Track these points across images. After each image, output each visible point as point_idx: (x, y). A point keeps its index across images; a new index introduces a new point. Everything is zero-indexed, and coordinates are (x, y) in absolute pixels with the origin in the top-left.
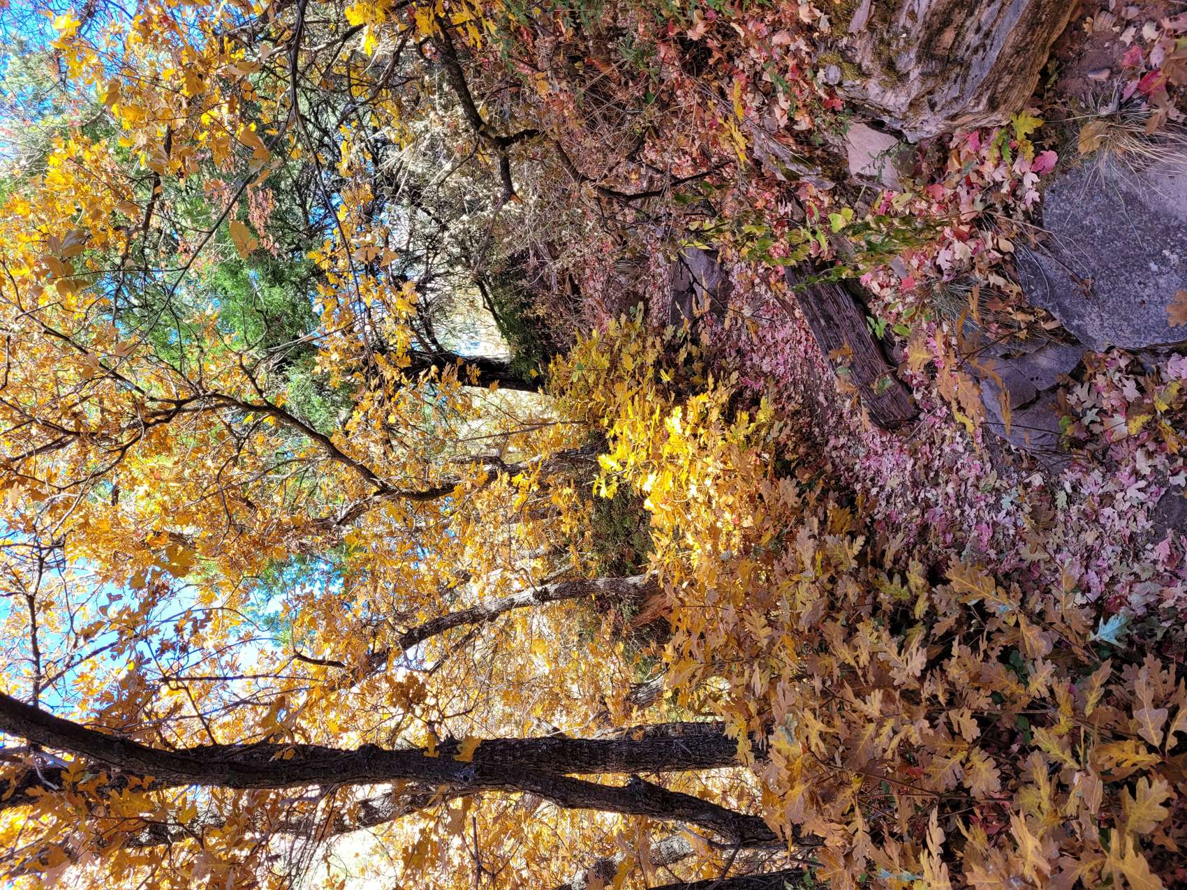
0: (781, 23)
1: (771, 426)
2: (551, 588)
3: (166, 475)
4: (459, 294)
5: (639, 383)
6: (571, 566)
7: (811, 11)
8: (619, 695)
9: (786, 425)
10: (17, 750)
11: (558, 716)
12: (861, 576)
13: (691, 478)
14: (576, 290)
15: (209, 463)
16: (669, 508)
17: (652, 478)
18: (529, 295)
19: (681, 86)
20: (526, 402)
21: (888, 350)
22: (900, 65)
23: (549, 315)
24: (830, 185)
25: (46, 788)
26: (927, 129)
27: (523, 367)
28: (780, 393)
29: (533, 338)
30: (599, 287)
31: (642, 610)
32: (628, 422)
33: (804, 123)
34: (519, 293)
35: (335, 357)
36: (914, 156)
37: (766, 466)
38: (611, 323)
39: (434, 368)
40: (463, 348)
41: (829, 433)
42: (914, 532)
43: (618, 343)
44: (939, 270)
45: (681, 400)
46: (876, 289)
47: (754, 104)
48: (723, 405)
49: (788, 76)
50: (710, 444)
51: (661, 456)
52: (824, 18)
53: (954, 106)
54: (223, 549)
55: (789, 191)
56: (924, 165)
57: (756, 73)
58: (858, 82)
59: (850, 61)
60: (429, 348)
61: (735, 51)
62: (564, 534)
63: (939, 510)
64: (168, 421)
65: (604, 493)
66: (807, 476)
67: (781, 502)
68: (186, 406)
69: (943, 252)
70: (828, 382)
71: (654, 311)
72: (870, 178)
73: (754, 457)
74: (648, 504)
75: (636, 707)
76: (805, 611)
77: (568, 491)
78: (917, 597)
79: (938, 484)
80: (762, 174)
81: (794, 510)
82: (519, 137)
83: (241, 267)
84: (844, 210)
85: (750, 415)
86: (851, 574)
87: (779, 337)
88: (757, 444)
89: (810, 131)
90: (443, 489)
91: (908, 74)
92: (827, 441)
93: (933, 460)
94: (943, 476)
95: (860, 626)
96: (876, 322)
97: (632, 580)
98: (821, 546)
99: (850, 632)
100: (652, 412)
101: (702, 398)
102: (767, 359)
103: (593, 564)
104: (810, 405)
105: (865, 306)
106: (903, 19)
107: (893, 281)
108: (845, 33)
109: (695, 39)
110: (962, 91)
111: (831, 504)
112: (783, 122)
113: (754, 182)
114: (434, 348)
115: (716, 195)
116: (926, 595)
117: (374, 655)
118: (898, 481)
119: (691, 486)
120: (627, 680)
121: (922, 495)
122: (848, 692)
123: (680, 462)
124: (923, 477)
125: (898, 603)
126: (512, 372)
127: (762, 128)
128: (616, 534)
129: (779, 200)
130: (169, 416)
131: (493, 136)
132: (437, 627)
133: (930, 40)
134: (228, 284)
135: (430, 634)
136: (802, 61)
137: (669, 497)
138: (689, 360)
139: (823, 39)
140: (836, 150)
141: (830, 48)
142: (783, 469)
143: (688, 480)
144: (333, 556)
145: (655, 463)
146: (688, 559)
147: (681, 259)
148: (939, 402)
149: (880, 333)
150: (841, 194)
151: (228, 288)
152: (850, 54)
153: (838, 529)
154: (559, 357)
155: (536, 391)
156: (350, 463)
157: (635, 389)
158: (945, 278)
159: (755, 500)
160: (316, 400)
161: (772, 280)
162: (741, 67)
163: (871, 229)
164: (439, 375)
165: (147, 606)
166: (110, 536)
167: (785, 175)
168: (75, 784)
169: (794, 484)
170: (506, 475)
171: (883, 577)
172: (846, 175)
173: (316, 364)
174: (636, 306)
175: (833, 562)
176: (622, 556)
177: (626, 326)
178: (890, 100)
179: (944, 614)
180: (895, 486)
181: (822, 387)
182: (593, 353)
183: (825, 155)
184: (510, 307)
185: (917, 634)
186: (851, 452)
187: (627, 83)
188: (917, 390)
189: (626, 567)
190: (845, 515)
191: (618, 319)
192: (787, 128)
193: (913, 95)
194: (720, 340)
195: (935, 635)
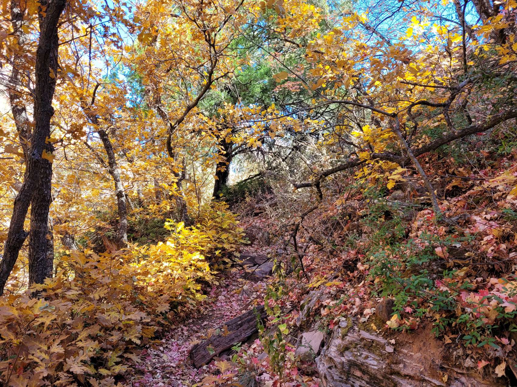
0: (364, 302)
1: (194, 300)
2: (123, 199)
3: (183, 37)
4: (256, 165)
5: (215, 241)
6: (133, 208)
7: (368, 314)
8: (69, 229)
9: (194, 307)
11: (61, 200)
12: (121, 343)
13: (172, 263)
14: (256, 214)
15: (187, 55)
16: (158, 253)
17: (173, 245)
18: (255, 195)
19: (339, 260)
20: (209, 192)
21: (226, 352)
22: (347, 353)
23: (246, 203)
24: (298, 324)
26: (321, 366)
27: (224, 191)
28: (209, 304)
29: (236, 196)
30: (257, 224)
31: (110, 241)
32: (198, 236)
33: (324, 312)
34: (256, 190)
35: (231, 112)
36: (310, 361)
37: (176, 298)
38: (242, 229)
39: (225, 152)
40: (233, 166)
41: (189, 327)
42: (141, 368)
43: (233, 232)
44: (261, 374)
45: (207, 259)
46: (253, 346)
47: (331, 291)
48: (204, 278)
49: (343, 305)
50: (187, 272)
51: (182, 250)
52: (366, 320)
53: (330, 377)
54: (149, 58)
55: (296, 306)
56: (306, 366)
57: (344, 291)
58: (340, 335)
59: (348, 331)
60: (233, 151)
61: (353, 283)
62: (148, 206)
63: (151, 379)
64: (206, 40)
65: (167, 224)
66: (170, 317)
67: (158, 305)
68: (212, 48)
69: (269, 376)
70: (212, 326)
71: (246, 248)
72: (301, 342)
73: (180, 292)
74: (160, 243)
75: (62, 236)
76: (105, 316)
77: (168, 208)
78: (109, 370)
79: (163, 378)
80: (303, 295)
81: (154, 311)
82: (320, 191)
83: (269, 77)
84: (287, 330)
85: (199, 290)
86: (122, 338)
87: (234, 303)
88: (186, 293)
89: (320, 315)
90: (172, 153)
91: (343, 356)
92: (185, 326)
93: (175, 376)
94: (166, 381)
95: (97, 342)
96: (239, 346)
97: (125, 236)
98: (137, 323)
99: (93, 338)
100: (202, 246)
101: (208, 269)
102: (224, 298)
103: (133, 219)
104: (203, 318)
105: (246, 342)
106: (365, 353)
107: (256, 354)
108: (360, 329)
109: (358, 266)
110: (336, 380)
111: (156, 328)
112: (324, 303)
113: (300, 291)
114: (234, 153)
115: (295, 275)
116: (110, 374)
117: (96, 118)
118: (166, 359)
119: (168, 263)
120: (76, 233)
121: (158, 371)
122: (64, 337)
123: (179, 258)
124: (167, 371)
125: (107, 360)
126: (222, 186)
127: (322, 294)
128: (147, 229)
129: (292, 302)
130: (208, 41)
131: (320, 181)
132: (108, 147)
133: (357, 365)
134: (262, 71)
135: (105, 144)
136: (349, 311)
137: (163, 253)
138: (225, 263)
139: (358, 319)
140: (312, 326)
141: (354, 323)
142: (174, 305)
144: (143, 104)
145: (179, 247)
146: (133, 262)
147: (269, 259)
148: (202, 377)
149: (234, 349)
150: (294, 329)
151: (260, 71)
152: (351, 331)
153: (145, 331)
154: (228, 206)
155: (214, 196)
156: (185, 114)
157: (213, 239)
158: (257, 377)
159: (160, 292)
160: (213, 102)
161: (258, 300)
162: (347, 285)
163: (279, 342)
164: (222, 155)
165: (126, 23)
166: (157, 12)
167: (302, 304)
169: (167, 311)
170: (177, 181)
171: (120, 353)
172: (302, 331)
173: (228, 103)
174: (249, 240)
175: (129, 329)
176: (137, 232)
177: (240, 236)
178: (333, 349)
179: (100, 383)
180: (163, 358)
181: (210, 323)
182: (229, 221)
183: (311, 322)
184: (250, 186)
185: (91, 370)
186: (180, 337)
187: (340, 237)
188: (207, 367)
189: (131, 234)
190: (151, 334)
191: (243, 232)
192: (322, 305)
193: (335, 359)
194: (233, 277)
195: (90, 379)
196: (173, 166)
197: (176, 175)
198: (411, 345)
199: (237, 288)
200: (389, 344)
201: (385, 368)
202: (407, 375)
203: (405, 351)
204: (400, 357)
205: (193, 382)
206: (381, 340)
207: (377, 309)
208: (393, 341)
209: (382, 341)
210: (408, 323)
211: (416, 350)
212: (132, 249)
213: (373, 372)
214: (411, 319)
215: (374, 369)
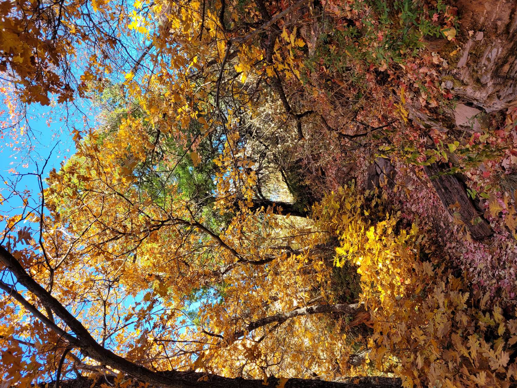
0: (423, 63)
1: (418, 237)
2: (314, 307)
3: (156, 251)
4: (272, 175)
5: (353, 215)
6: (321, 296)
7: (438, 59)
8: (344, 360)
9: (425, 236)
10: (97, 367)
11: (314, 366)
12: (469, 312)
13: (379, 260)
14: (323, 173)
15: (172, 246)
16: (369, 273)
17: (361, 259)
18: (303, 176)
19: (376, 90)
20: (300, 222)
21: (476, 203)
22: (483, 81)
23: (311, 184)
24: (446, 130)
25: (108, 385)
26: (496, 106)
27: (299, 206)
28: (421, 222)
29: (304, 194)
30: (334, 172)
31: (354, 319)
32: (349, 233)
33: (434, 104)
34: (299, 175)
35: (222, 202)
36: (489, 118)
37: (416, 255)
38: (340, 189)
39: (263, 207)
40: (274, 198)
41: (447, 241)
42: (494, 291)
43: (343, 197)
44: (503, 168)
45: (374, 224)
46: (469, 175)
47: (409, 97)
48: (394, 226)
49: (426, 85)
50: (388, 244)
51: (365, 249)
52: (445, 62)
53: (510, 97)
54: (177, 283)
55: (425, 132)
56: (494, 122)
57: (411, 84)
58: (462, 88)
59: (458, 79)
60: (259, 198)
61: (401, 75)
62: (318, 282)
63: (506, 281)
64: (158, 229)
65: (338, 265)
66: (436, 261)
67: (424, 273)
68: (165, 223)
69: (505, 160)
70: (445, 217)
71: (359, 183)
72: (467, 127)
73: (410, 251)
74: (359, 271)
75: (352, 366)
76: (441, 327)
77: (321, 263)
78: (499, 324)
79: (505, 268)
80: (413, 125)
81: (431, 278)
82: (306, 114)
83: (186, 166)
84: (455, 142)
85: (407, 231)
86: (463, 311)
87: (420, 196)
88: (411, 245)
89: (436, 107)
91: (487, 84)
92: (446, 245)
93: (502, 256)
94: (508, 265)
95: (470, 337)
96: (471, 191)
97: (352, 306)
98: (447, 295)
99: (465, 339)
100: (360, 229)
101: (384, 223)
102: (414, 206)
103: (331, 296)
104: (436, 227)
105: (464, 183)
106: (484, 61)
107: (478, 172)
108: (455, 68)
109: (382, 71)
110: (514, 91)
111: (450, 276)
112: (424, 104)
113: (408, 129)
114: (261, 198)
115: (391, 134)
116: (504, 324)
117: (236, 333)
118: (484, 265)
119: (379, 263)
120: (348, 353)
121: (497, 273)
122: (465, 370)
123: (374, 252)
124: (497, 264)
125: (489, 327)
126: (294, 208)
127: (413, 106)
128: (342, 283)
129: (420, 136)
130: (159, 227)
131: (295, 114)
132: (263, 322)
133: (497, 70)
134: (181, 172)
135: (260, 325)
136: (434, 79)
137: (369, 268)
138: (377, 205)
139: (444, 70)
140: (449, 115)
141: (448, 74)
142: (424, 257)
143: (377, 260)
144: (217, 287)
145: (362, 252)
146: (379, 298)
147: (375, 163)
148: (504, 229)
149: (474, 197)
150: (451, 134)
151: (181, 174)
152: (458, 76)
153: (455, 288)
154: (317, 203)
155: (305, 217)
156: (228, 248)
157: (352, 218)
158: (506, 172)
159: (411, 271)
160: (213, 220)
161: (416, 170)
162: (403, 81)
163: (469, 151)
164: (265, 210)
165: (150, 308)
166: (133, 276)
167: (424, 126)
168: (119, 384)
169: (431, 265)
170: (295, 255)
171: (481, 313)
172: (454, 126)
173: (214, 205)
174: (351, 181)
175: (454, 304)
176: (345, 293)
177: (347, 190)
178: (478, 95)
179: (514, 334)
180: (482, 268)
181: (442, 219)
182: (332, 202)
183: (444, 117)
184: (294, 181)
185: (500, 344)
186: (458, 250)
187: (350, 89)
188: (492, 222)
189: (346, 298)
190: (458, 282)
191: (343, 187)
192: (425, 106)
193: (490, 93)
194: (391, 196)
195: (510, 344)
197: (289, 255)
198: (475, 13)
199: (402, 192)
200: (473, 36)
201: (501, 40)
202: (510, 16)
203: (482, 19)
204: (489, 24)
205: (510, 237)
206: (468, 45)
207: (433, 51)
208: (471, 33)
209: (470, 45)
210: (450, 18)
211: (481, 8)
212: (365, 299)
213: (505, 52)
214: (446, 15)
215: (502, 51)
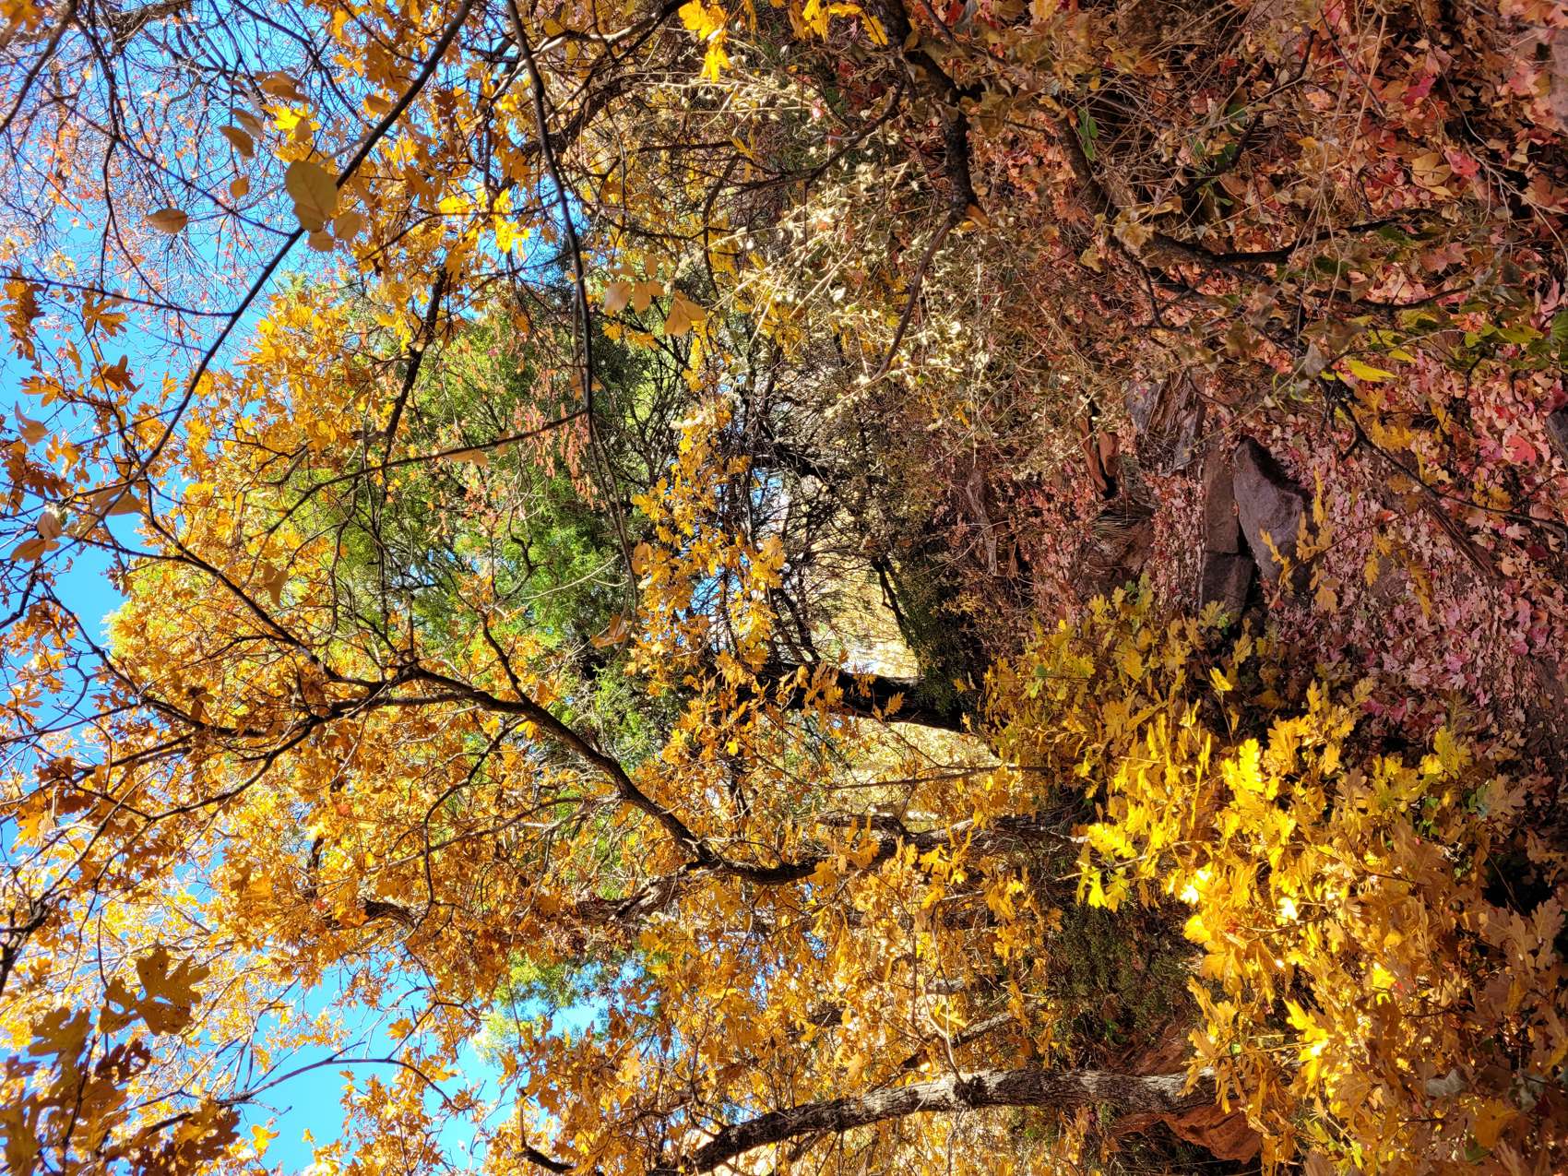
5: (1152, 702)
6: (1008, 1015)
13: (1285, 884)
14: (1025, 569)
16: (1243, 944)
17: (1205, 875)
18: (954, 576)
23: (980, 612)
27: (937, 690)
30: (1065, 561)
32: (1147, 764)
34: (938, 572)
38: (1097, 603)
39: (802, 670)
43: (1108, 637)
45: (1255, 728)
48: (1344, 741)
51: (1217, 835)
62: (998, 959)
65: (1097, 898)
74: (1194, 929)
77: (1016, 887)
90: (802, 866)
97: (1155, 1082)
100: (1194, 748)
101: (1301, 726)
103: (1047, 1018)
123: (1257, 849)
126: (921, 697)
137: (1242, 920)
145: (1207, 847)
154: (1002, 664)
156: (652, 809)
157: (1145, 713)
164: (809, 680)
170: (912, 848)
196: (850, 865)
197: (888, 850)
199: (1360, 613)
212: (1218, 1058)
